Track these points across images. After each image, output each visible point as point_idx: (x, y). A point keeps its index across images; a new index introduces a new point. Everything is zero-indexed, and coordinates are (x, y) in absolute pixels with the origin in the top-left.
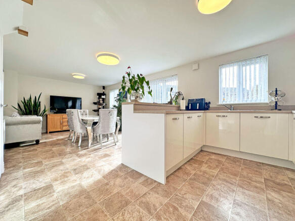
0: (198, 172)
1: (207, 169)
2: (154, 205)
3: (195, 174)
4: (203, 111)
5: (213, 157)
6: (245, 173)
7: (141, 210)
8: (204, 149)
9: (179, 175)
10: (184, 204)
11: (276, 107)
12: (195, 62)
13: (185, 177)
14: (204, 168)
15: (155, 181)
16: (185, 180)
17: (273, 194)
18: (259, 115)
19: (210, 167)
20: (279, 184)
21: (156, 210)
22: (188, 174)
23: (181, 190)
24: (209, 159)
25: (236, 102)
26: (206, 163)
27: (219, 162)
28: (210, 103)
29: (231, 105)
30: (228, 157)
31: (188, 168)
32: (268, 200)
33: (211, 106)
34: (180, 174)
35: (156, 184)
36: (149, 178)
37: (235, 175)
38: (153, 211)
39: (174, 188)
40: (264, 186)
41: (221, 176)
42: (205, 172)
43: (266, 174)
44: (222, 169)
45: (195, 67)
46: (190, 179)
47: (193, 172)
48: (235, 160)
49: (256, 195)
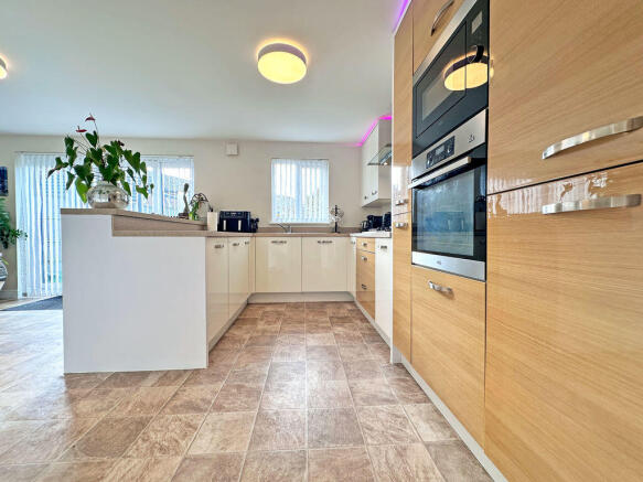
0: (255, 334)
1: (266, 326)
2: (203, 400)
3: (251, 338)
4: (251, 234)
5: (268, 309)
6: (311, 317)
7: (181, 416)
8: (251, 302)
9: (227, 347)
10: (250, 376)
11: (336, 230)
12: (231, 141)
13: (237, 346)
14: (261, 326)
15: (185, 371)
16: (239, 351)
17: (340, 329)
18: (322, 239)
19: (269, 323)
20: (342, 318)
21: (209, 402)
22: (240, 341)
23: (238, 363)
24: (264, 313)
25: (295, 221)
26: (262, 320)
27: (279, 314)
28: (257, 220)
29: (289, 225)
30: (288, 305)
31: (236, 333)
32: (335, 335)
33: (260, 225)
34: (227, 345)
35: (188, 374)
36: (169, 371)
37: (301, 322)
38: (204, 406)
39: (225, 366)
40: (329, 325)
41: (287, 329)
42: (264, 331)
43: (330, 311)
44: (285, 321)
45: (232, 149)
46: (247, 346)
47: (247, 336)
48: (296, 306)
49: (324, 335)
